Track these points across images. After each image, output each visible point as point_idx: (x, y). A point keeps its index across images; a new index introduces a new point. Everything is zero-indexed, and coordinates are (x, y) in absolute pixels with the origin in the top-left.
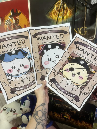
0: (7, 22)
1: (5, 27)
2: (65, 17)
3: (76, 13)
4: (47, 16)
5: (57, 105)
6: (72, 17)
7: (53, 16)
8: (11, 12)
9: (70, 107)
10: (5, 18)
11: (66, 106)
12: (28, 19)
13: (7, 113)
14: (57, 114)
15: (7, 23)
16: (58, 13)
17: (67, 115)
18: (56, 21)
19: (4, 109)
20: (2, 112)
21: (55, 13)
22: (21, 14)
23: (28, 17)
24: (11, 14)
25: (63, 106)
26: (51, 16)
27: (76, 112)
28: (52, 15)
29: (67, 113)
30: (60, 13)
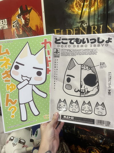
0: (14, 24)
1: (12, 31)
2: (92, 9)
3: (109, 2)
4: (66, 10)
5: (82, 137)
6: (103, 8)
7: (76, 9)
8: (19, 9)
9: (100, 141)
10: (12, 18)
11: (95, 139)
12: (41, 17)
13: (14, 145)
14: (81, 149)
15: (15, 26)
16: (83, 4)
17: (96, 151)
18: (79, 17)
19: (10, 139)
20: (8, 142)
21: (78, 4)
22: (32, 11)
23: (40, 14)
24: (20, 13)
25: (91, 138)
26: (72, 9)
27: (109, 147)
28: (74, 8)
29: (96, 149)
30: (85, 4)
